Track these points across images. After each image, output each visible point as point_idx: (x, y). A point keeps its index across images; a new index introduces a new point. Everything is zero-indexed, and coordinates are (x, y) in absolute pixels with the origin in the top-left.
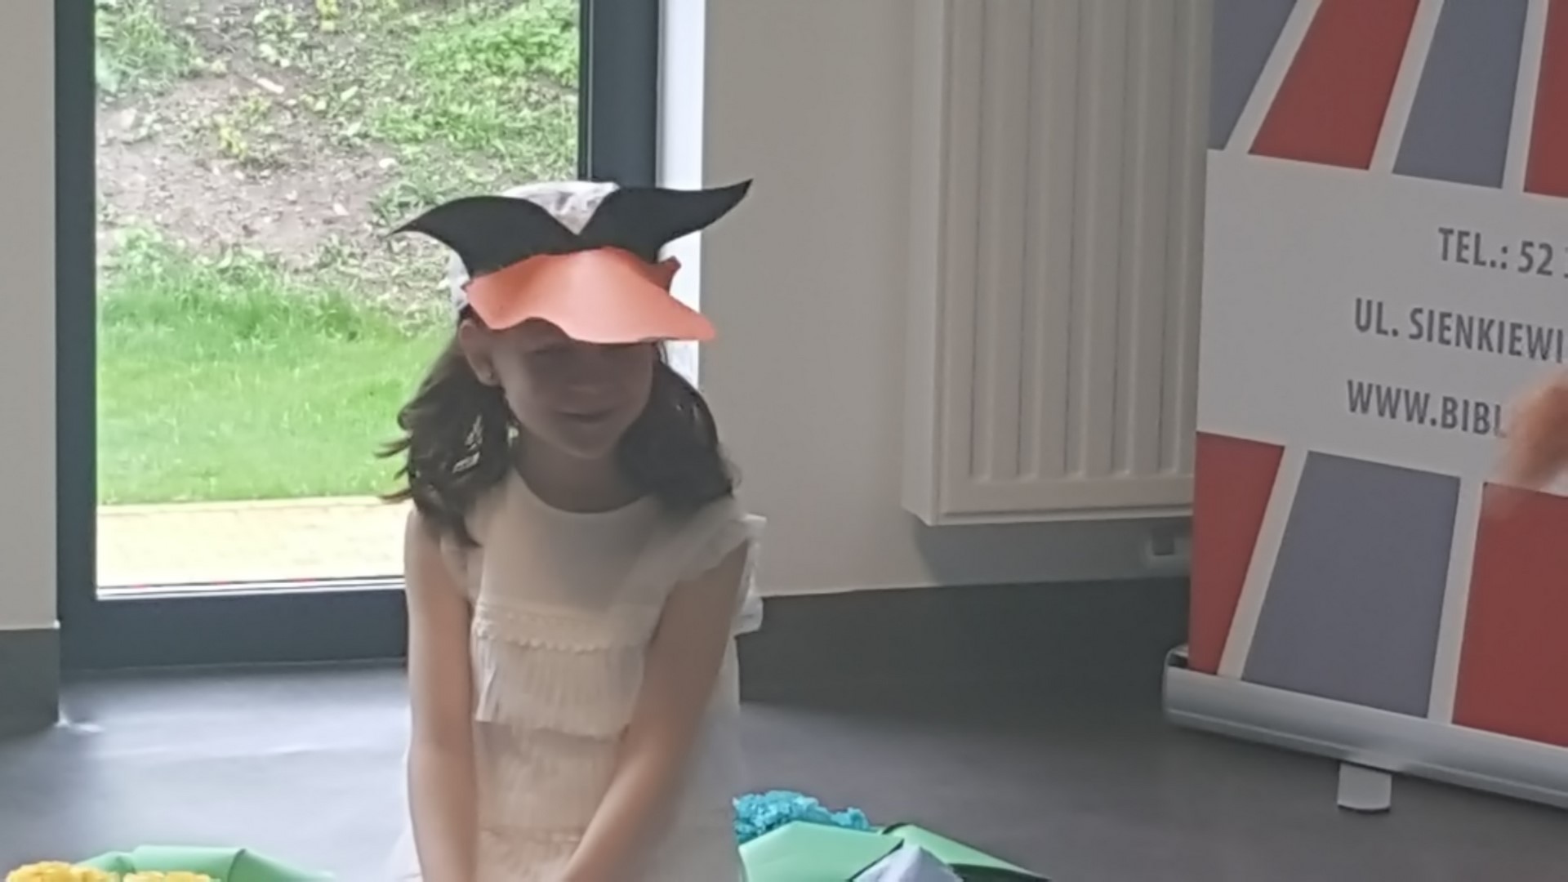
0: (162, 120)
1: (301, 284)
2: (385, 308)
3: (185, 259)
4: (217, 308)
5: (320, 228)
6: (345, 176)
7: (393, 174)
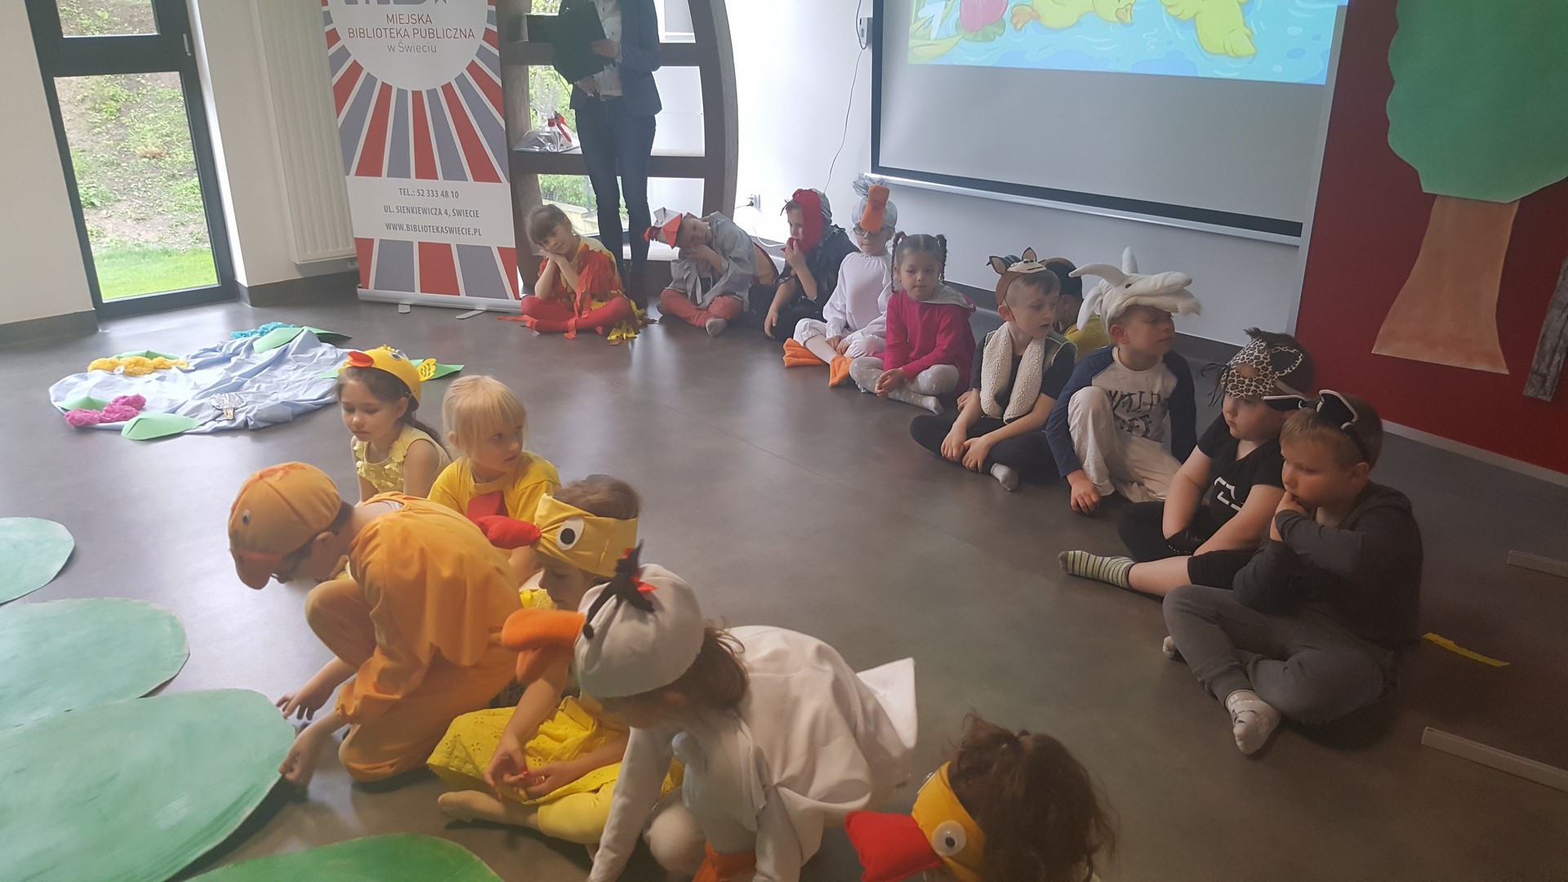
0: (113, 212)
1: (155, 245)
2: (176, 249)
3: (126, 242)
4: (135, 253)
5: (157, 232)
6: (160, 220)
7: (172, 219)
